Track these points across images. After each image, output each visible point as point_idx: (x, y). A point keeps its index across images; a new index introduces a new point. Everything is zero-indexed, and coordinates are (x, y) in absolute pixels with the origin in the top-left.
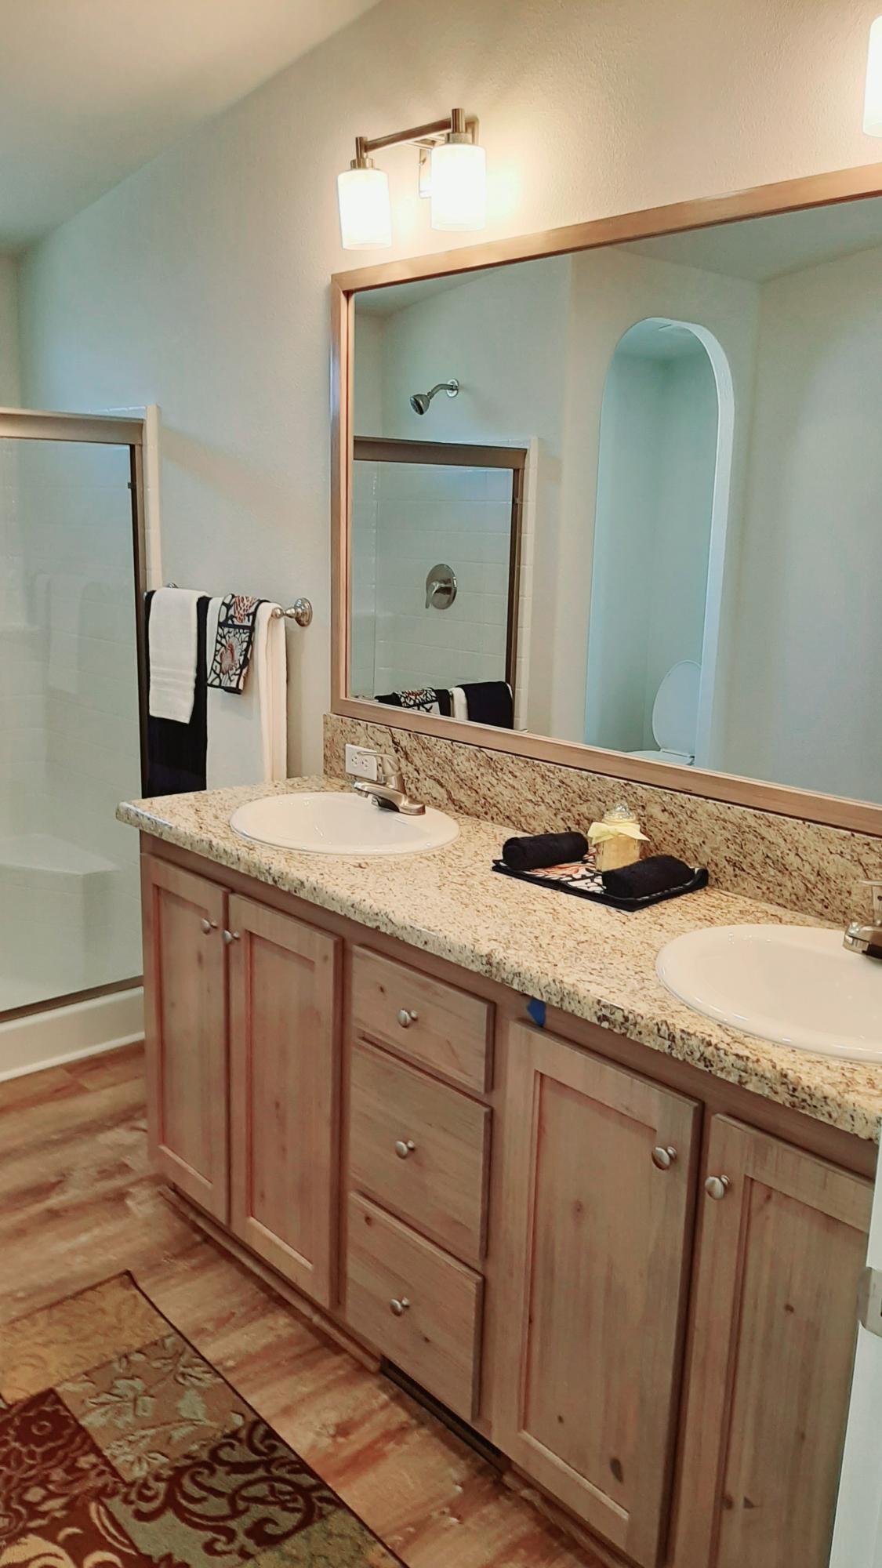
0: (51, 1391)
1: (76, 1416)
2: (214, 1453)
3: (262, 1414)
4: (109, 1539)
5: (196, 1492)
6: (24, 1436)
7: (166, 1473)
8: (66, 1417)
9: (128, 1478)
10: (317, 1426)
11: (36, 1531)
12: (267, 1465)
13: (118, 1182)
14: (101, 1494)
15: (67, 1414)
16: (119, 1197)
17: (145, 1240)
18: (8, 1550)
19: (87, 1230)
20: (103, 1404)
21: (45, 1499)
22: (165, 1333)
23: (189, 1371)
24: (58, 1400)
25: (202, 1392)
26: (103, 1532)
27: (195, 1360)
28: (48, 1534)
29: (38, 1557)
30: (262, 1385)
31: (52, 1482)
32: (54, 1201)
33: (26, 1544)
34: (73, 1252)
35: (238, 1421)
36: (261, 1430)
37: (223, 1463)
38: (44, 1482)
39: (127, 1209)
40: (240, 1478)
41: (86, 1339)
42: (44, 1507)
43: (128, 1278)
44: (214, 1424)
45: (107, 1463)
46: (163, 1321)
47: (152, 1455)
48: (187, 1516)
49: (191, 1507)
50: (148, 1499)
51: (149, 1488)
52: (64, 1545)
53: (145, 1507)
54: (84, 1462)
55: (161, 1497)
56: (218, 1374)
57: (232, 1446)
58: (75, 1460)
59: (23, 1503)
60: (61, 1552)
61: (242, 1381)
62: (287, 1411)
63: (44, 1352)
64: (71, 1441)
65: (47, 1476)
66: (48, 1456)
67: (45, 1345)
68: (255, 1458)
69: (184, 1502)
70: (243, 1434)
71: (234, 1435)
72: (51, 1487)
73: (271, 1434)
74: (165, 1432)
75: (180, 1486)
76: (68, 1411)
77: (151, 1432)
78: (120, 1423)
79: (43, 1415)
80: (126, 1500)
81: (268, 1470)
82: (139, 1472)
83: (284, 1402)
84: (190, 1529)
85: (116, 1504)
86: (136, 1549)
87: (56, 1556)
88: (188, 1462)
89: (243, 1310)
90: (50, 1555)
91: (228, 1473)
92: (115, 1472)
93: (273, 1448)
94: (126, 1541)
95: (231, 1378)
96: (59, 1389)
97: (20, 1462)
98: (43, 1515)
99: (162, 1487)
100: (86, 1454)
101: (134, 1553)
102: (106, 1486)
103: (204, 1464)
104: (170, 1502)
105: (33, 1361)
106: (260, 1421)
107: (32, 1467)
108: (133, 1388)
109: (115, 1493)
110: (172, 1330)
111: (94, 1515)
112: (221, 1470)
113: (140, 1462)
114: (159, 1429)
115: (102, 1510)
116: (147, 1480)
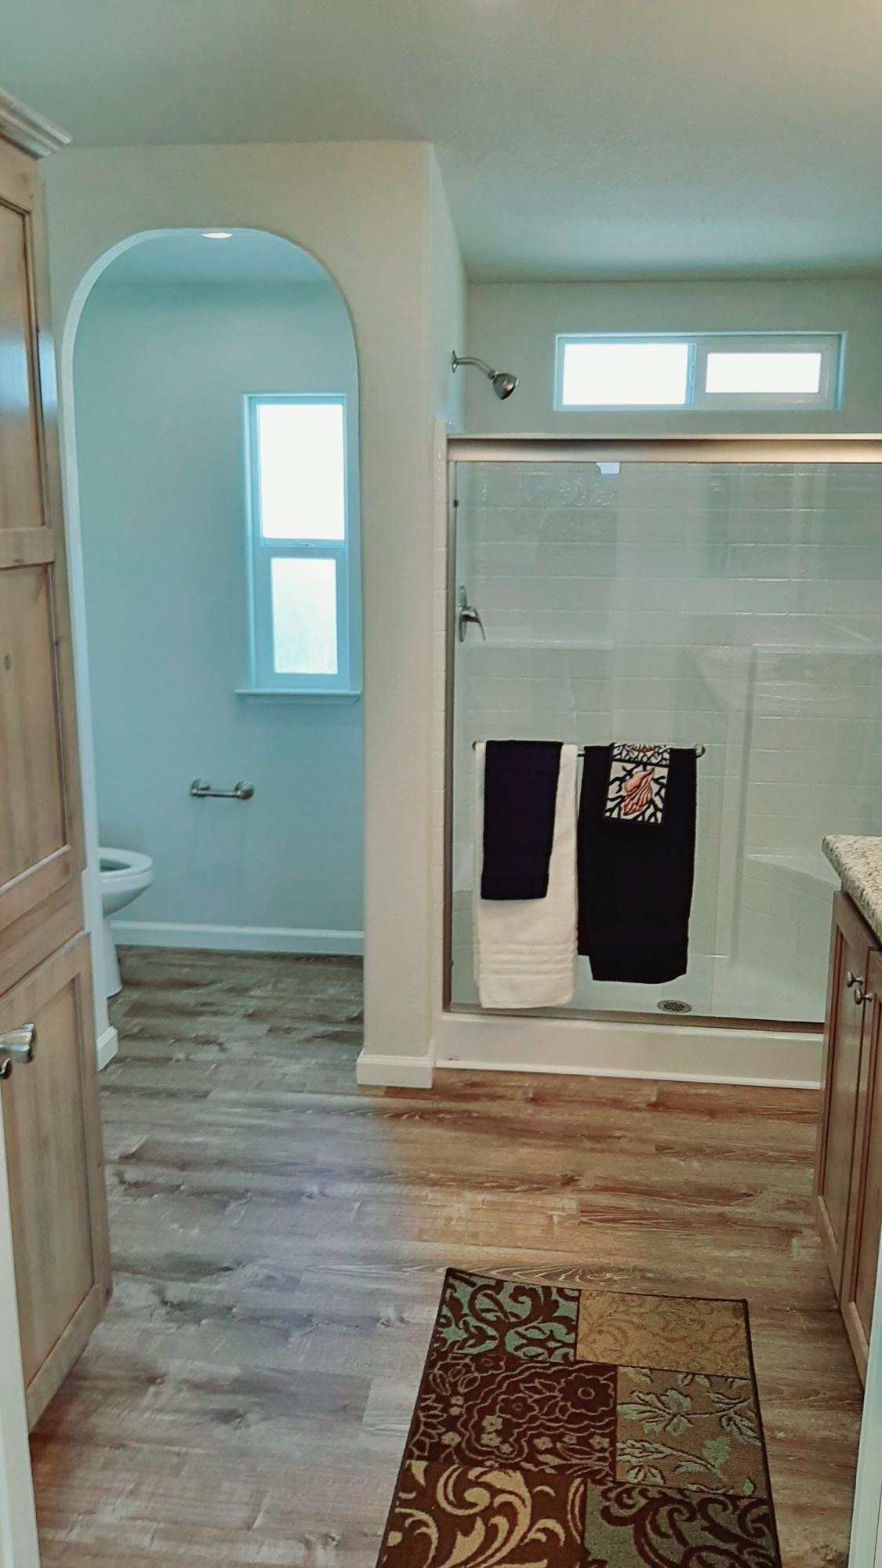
0: (614, 1368)
1: (619, 1402)
2: (705, 1503)
3: (774, 1496)
4: (569, 1517)
5: (665, 1527)
6: (568, 1392)
7: (653, 1493)
8: (611, 1396)
9: (619, 1478)
10: (820, 1541)
11: (526, 1473)
12: (743, 1544)
13: (798, 1218)
14: (591, 1476)
15: (613, 1393)
16: (791, 1232)
17: (785, 1282)
18: (496, 1472)
19: (739, 1247)
20: (646, 1403)
21: (547, 1451)
22: (742, 1374)
23: (738, 1418)
24: (614, 1379)
25: (734, 1444)
26: (569, 1508)
27: (750, 1413)
28: (530, 1480)
29: (511, 1493)
30: (792, 1472)
31: (561, 1441)
32: (732, 1210)
33: (511, 1476)
34: (716, 1261)
35: (747, 1489)
36: (764, 1509)
37: (706, 1516)
38: (556, 1438)
39: (789, 1245)
40: (712, 1540)
41: (671, 1341)
42: (541, 1458)
43: (743, 1308)
44: (725, 1479)
45: (613, 1454)
46: (747, 1362)
47: (653, 1471)
48: (643, 1541)
49: (652, 1535)
50: (623, 1506)
51: (630, 1497)
52: (533, 1496)
53: (616, 1511)
54: (598, 1441)
55: (634, 1510)
56: (761, 1438)
57: (725, 1508)
58: (592, 1435)
59: (530, 1442)
60: (528, 1502)
61: (776, 1457)
62: (800, 1510)
63: (632, 1333)
64: (600, 1418)
65: (563, 1435)
66: (573, 1419)
67: (638, 1328)
68: (737, 1531)
69: (648, 1527)
70: (744, 1503)
71: (735, 1499)
72: (559, 1445)
73: (769, 1520)
74: (678, 1458)
75: (656, 1512)
76: (616, 1393)
77: (668, 1451)
78: (647, 1427)
79: (594, 1383)
80: (605, 1495)
81: (740, 1550)
82: (631, 1478)
83: (804, 1499)
84: (636, 1553)
85: (595, 1491)
86: (583, 1538)
87: (523, 1501)
88: (679, 1497)
89: (829, 1394)
90: (516, 1495)
91: (704, 1529)
92: (613, 1465)
93: (760, 1533)
94: (580, 1528)
95: (771, 1449)
96: (621, 1370)
97: (551, 1411)
98: (537, 1463)
99: (643, 1502)
100: (603, 1435)
101: (579, 1542)
102: (599, 1471)
103: (688, 1505)
104: (638, 1520)
105: (620, 1336)
106: (769, 1502)
107: (557, 1420)
108: (680, 1405)
109: (600, 1482)
110: (748, 1375)
111: (573, 1489)
112: (699, 1522)
113: (639, 1471)
114: (675, 1453)
115: (582, 1489)
116: (633, 1489)
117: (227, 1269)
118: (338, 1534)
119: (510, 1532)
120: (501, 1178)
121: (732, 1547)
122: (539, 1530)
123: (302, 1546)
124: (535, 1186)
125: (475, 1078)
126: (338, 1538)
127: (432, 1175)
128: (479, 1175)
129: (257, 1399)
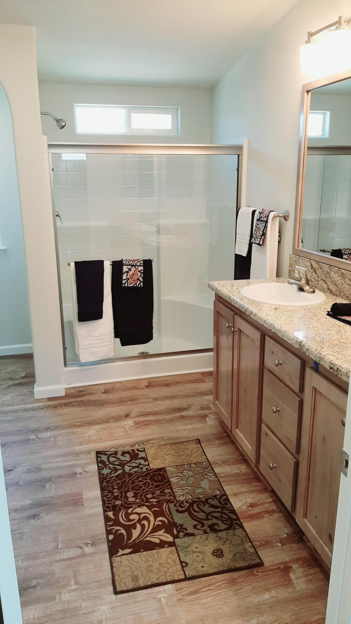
0: (164, 468)
1: (169, 478)
2: (207, 500)
3: (227, 493)
4: (166, 515)
5: (197, 510)
6: (152, 479)
7: (190, 501)
8: (166, 477)
9: (178, 499)
10: (244, 502)
11: (147, 506)
12: (222, 509)
13: (206, 412)
14: (168, 501)
15: (167, 476)
16: (205, 416)
17: (208, 431)
18: (137, 509)
19: (191, 424)
20: (178, 476)
21: (152, 498)
22: (205, 461)
23: (208, 473)
24: (165, 471)
25: (209, 481)
26: (165, 512)
27: (211, 471)
28: (149, 508)
29: (145, 513)
30: (230, 485)
31: (155, 494)
32: (184, 413)
33: (143, 508)
34: (185, 430)
35: (218, 493)
36: (224, 497)
37: (208, 503)
38: (153, 494)
39: (206, 420)
40: (213, 510)
41: (180, 456)
42: (151, 500)
43: (198, 441)
44: (210, 492)
45: (173, 493)
46: (205, 457)
47: (188, 495)
48: (192, 515)
49: (195, 513)
50: (182, 507)
51: (183, 504)
52: (153, 512)
53: (180, 509)
54: (167, 491)
55: (186, 507)
56: (217, 478)
57: (213, 500)
58: (164, 490)
59: (145, 497)
60: (152, 514)
61: (224, 481)
62: (235, 495)
63: (166, 457)
64: (165, 484)
65: (155, 492)
66: (156, 486)
67: (168, 455)
68: (219, 505)
69: (192, 511)
70: (218, 497)
71: (215, 496)
72: (155, 495)
73: (227, 499)
74: (194, 489)
75: (193, 506)
76: (168, 475)
77: (191, 488)
78: (181, 483)
79: (159, 474)
80: (175, 505)
81: (222, 510)
82: (182, 498)
83: (235, 491)
84: (191, 519)
85: (171, 506)
86: (173, 520)
87: (150, 515)
88: (198, 500)
89: (232, 460)
90: (148, 513)
91: (209, 507)
92: (174, 496)
93: (227, 504)
94: (171, 517)
95: (221, 480)
96: (167, 468)
97: (148, 486)
98: (150, 502)
99: (188, 504)
100: (168, 489)
101: (172, 521)
102: (171, 499)
103: (202, 502)
104: (188, 510)
105: (162, 459)
106: (225, 494)
107: (151, 488)
108: (189, 474)
109: (172, 502)
110: (207, 461)
111: (164, 507)
112: (207, 506)
113: (183, 496)
114: (193, 488)
115: (167, 506)
116: (183, 501)
117: (10, 470)
118: (90, 541)
119: (149, 524)
120: (103, 419)
121: (220, 510)
122: (158, 521)
123: (79, 549)
124: (116, 419)
125: (81, 389)
126: (90, 543)
127: (77, 424)
128: (94, 420)
129: (42, 509)
